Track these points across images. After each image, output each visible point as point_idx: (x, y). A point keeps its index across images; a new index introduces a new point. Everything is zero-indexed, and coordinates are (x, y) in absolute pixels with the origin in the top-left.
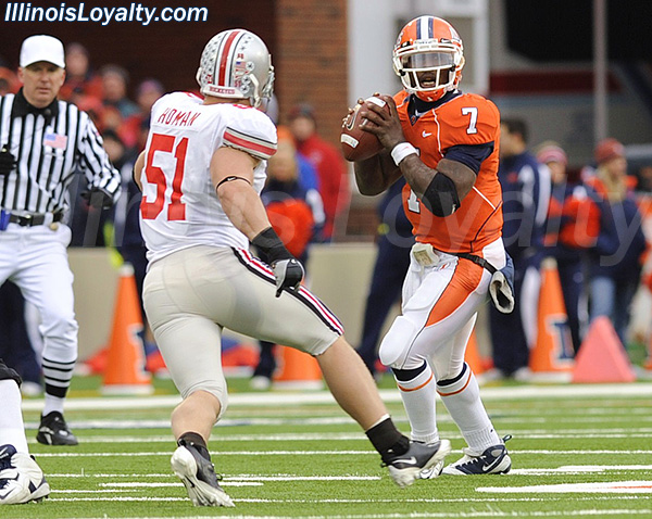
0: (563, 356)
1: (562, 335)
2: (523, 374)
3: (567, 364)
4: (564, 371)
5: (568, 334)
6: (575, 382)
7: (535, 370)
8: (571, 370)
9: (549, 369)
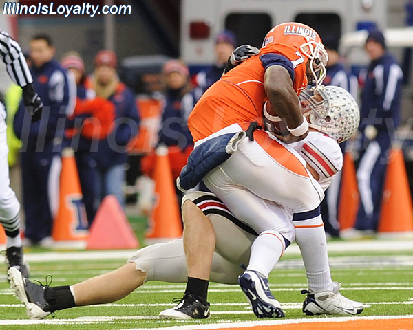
0: (80, 228)
1: (78, 210)
2: (47, 242)
3: (83, 234)
4: (80, 240)
5: (83, 209)
6: (88, 249)
7: (57, 239)
8: (86, 239)
9: (69, 238)
